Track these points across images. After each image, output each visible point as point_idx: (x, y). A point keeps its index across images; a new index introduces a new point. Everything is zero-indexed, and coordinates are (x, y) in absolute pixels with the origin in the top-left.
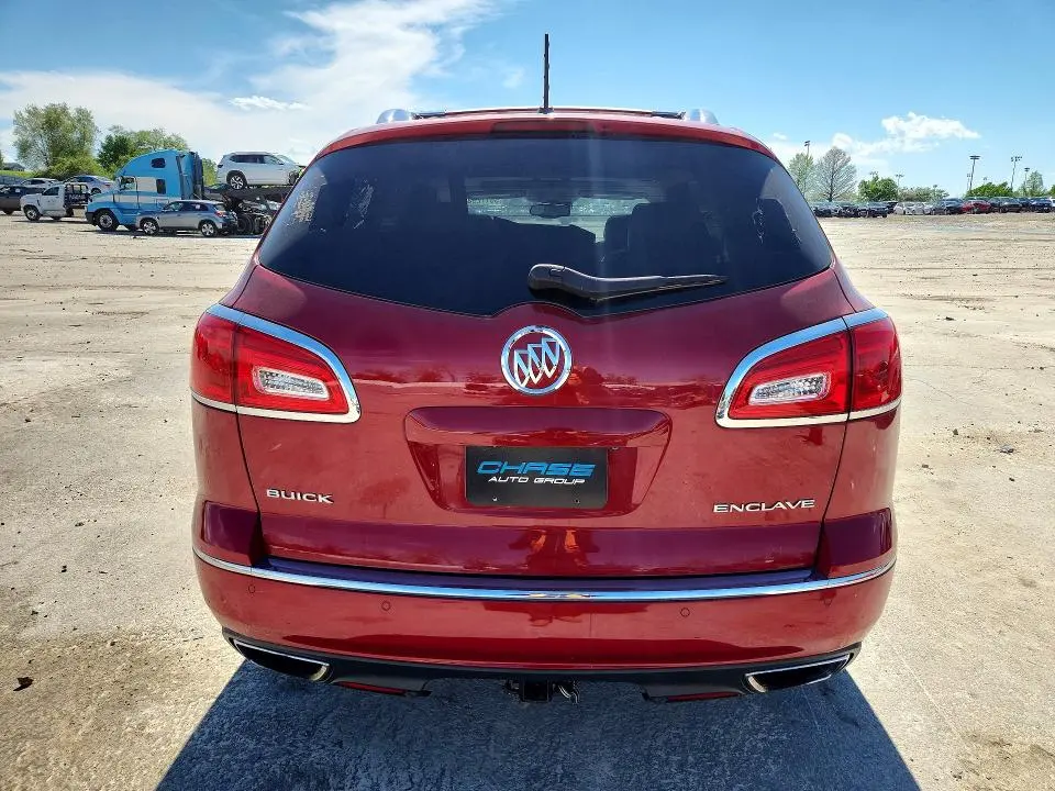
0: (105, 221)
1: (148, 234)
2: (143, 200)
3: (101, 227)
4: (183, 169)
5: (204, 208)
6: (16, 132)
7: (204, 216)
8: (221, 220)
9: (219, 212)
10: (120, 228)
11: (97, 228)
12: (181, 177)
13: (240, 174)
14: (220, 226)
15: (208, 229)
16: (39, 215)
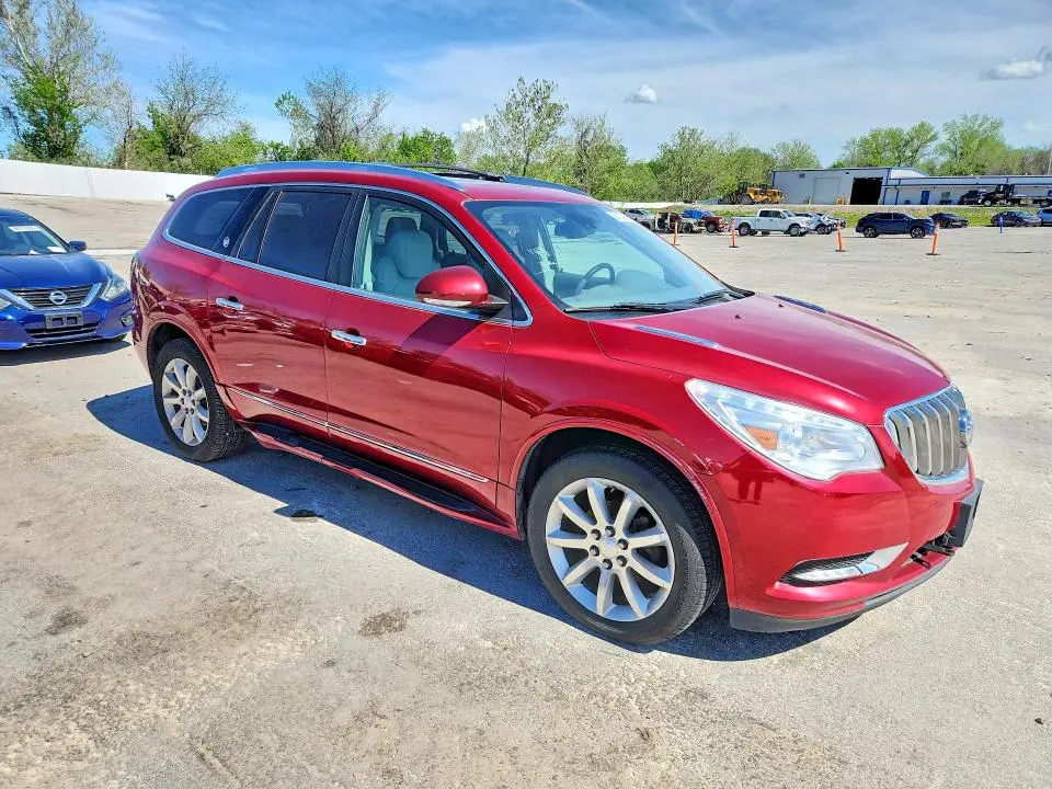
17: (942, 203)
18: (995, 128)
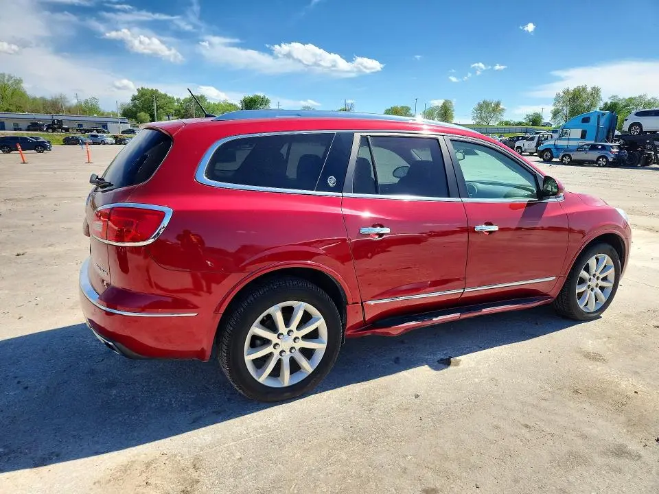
0: (546, 155)
1: (564, 164)
2: (572, 143)
3: (544, 159)
4: (601, 123)
5: (604, 148)
6: (554, 104)
7: (603, 153)
8: (613, 156)
9: (613, 150)
10: (554, 160)
11: (542, 160)
12: (598, 127)
13: (639, 125)
14: (611, 160)
15: (602, 161)
16: (522, 152)
17: (15, 130)
18: (18, 83)
